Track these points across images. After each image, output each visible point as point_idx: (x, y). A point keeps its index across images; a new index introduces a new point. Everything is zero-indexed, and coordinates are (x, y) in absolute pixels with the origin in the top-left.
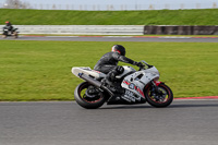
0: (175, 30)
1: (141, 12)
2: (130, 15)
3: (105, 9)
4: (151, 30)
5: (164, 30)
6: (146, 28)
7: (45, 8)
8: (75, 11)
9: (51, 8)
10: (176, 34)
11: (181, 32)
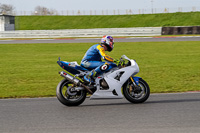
0: (190, 30)
1: (157, 15)
2: (147, 18)
3: (125, 14)
4: (168, 31)
5: (180, 31)
6: (163, 29)
7: (70, 14)
8: (97, 16)
9: (76, 14)
10: (191, 33)
11: (195, 31)
